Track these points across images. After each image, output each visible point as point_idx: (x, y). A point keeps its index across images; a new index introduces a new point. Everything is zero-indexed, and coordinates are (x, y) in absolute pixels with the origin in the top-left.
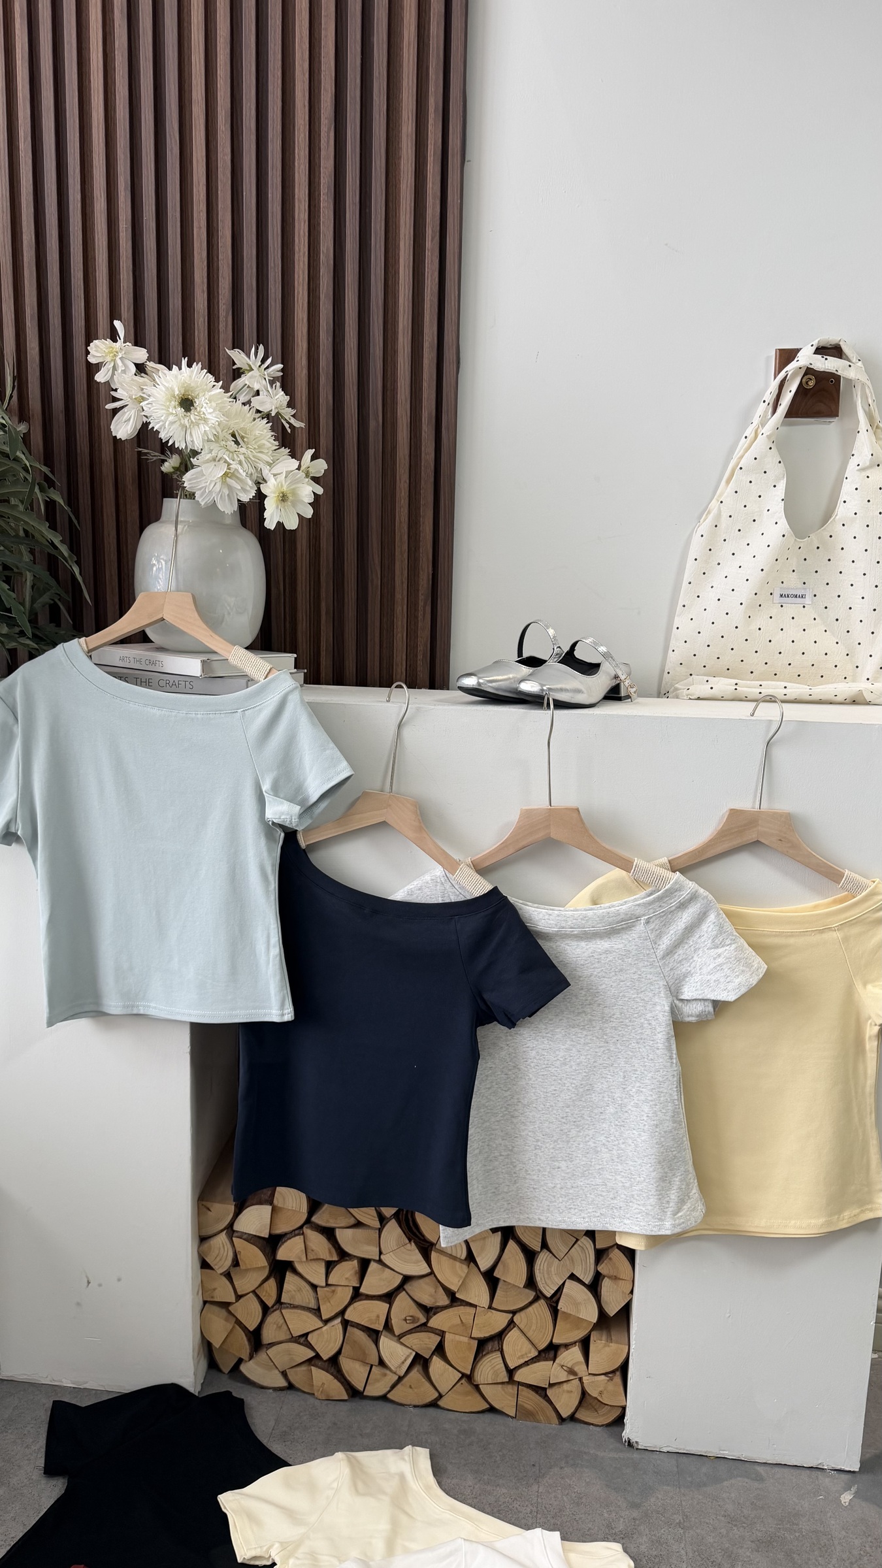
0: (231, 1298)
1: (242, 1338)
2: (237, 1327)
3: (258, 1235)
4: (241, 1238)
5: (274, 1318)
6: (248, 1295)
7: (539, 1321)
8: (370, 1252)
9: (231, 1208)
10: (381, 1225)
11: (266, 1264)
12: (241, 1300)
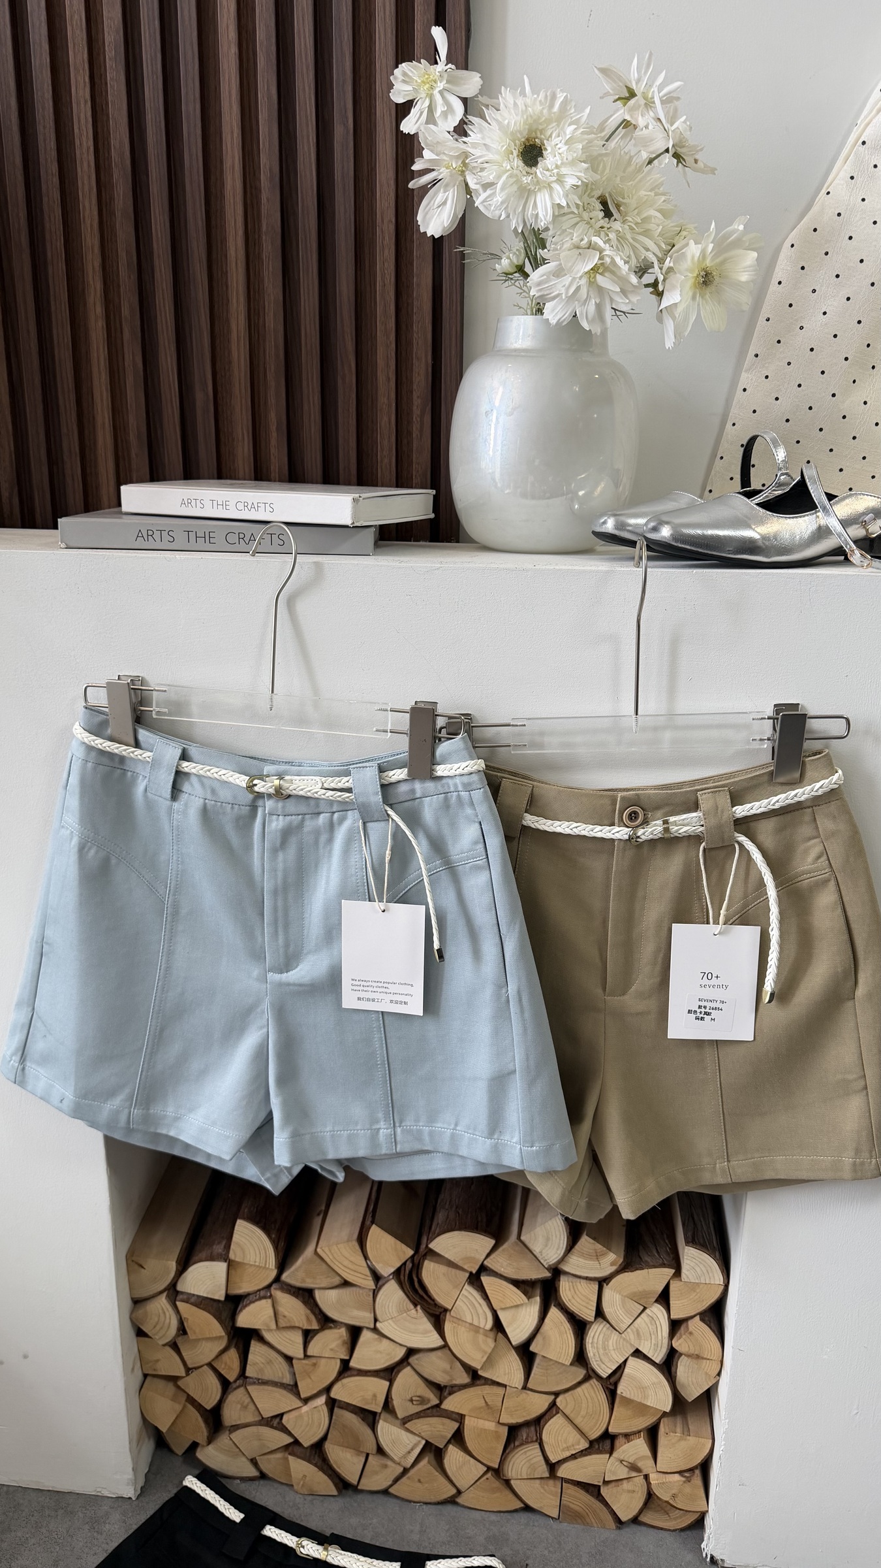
0: (181, 1372)
1: (197, 1419)
2: (190, 1406)
3: (209, 1296)
4: (187, 1302)
5: (236, 1397)
6: (203, 1368)
7: (590, 1405)
8: (360, 1317)
9: (173, 1266)
10: (376, 1286)
11: (223, 1334)
12: (194, 1374)
